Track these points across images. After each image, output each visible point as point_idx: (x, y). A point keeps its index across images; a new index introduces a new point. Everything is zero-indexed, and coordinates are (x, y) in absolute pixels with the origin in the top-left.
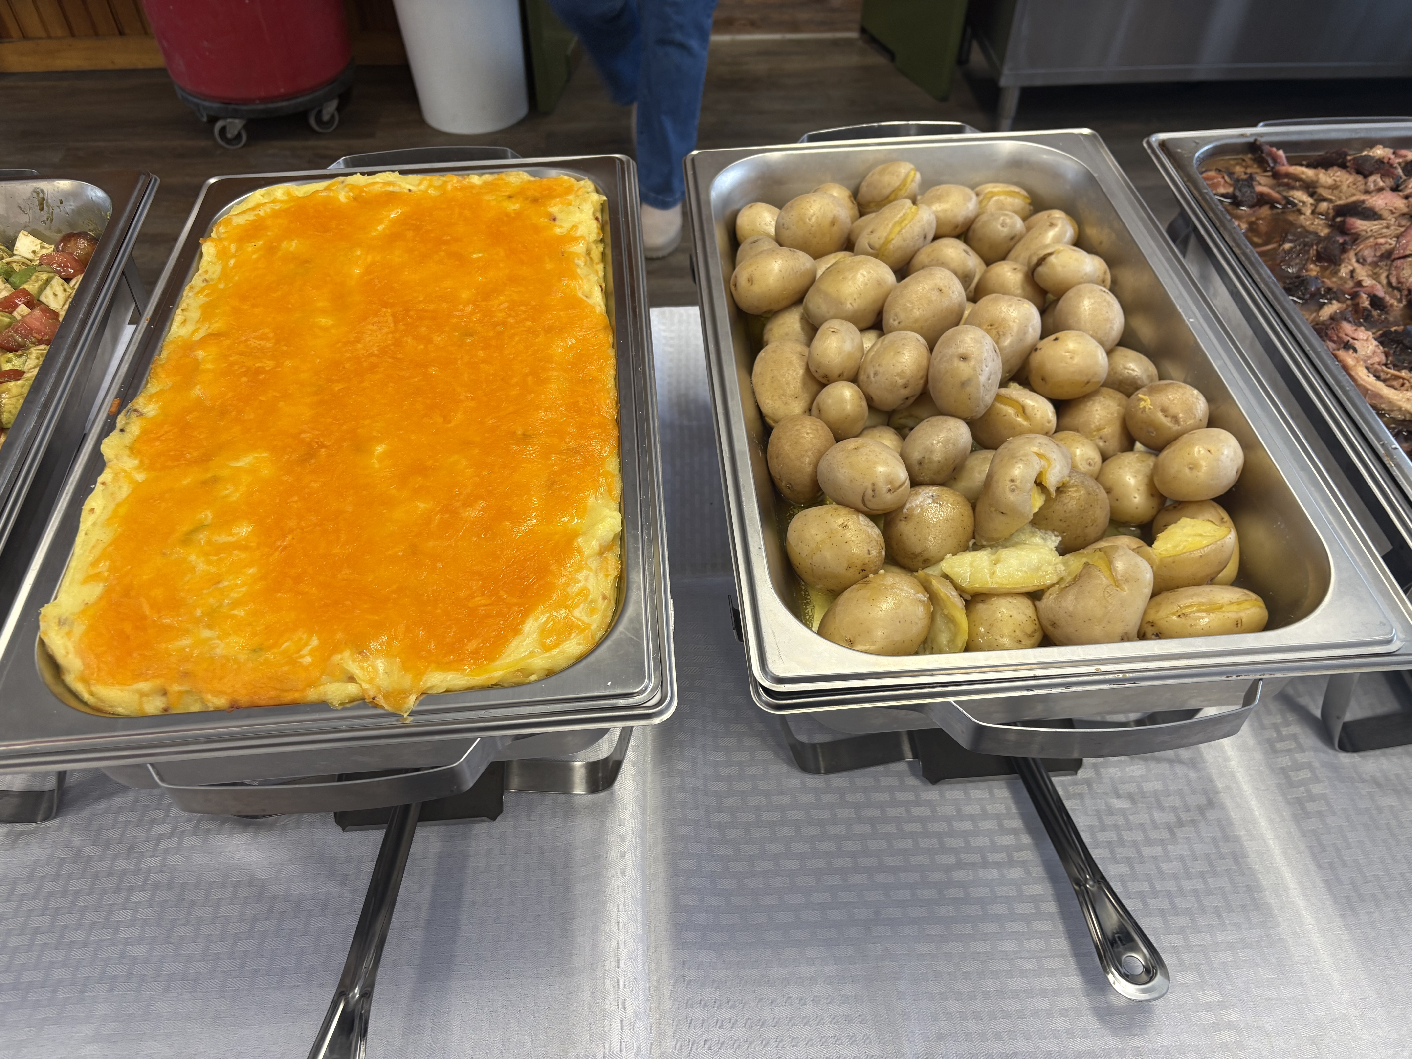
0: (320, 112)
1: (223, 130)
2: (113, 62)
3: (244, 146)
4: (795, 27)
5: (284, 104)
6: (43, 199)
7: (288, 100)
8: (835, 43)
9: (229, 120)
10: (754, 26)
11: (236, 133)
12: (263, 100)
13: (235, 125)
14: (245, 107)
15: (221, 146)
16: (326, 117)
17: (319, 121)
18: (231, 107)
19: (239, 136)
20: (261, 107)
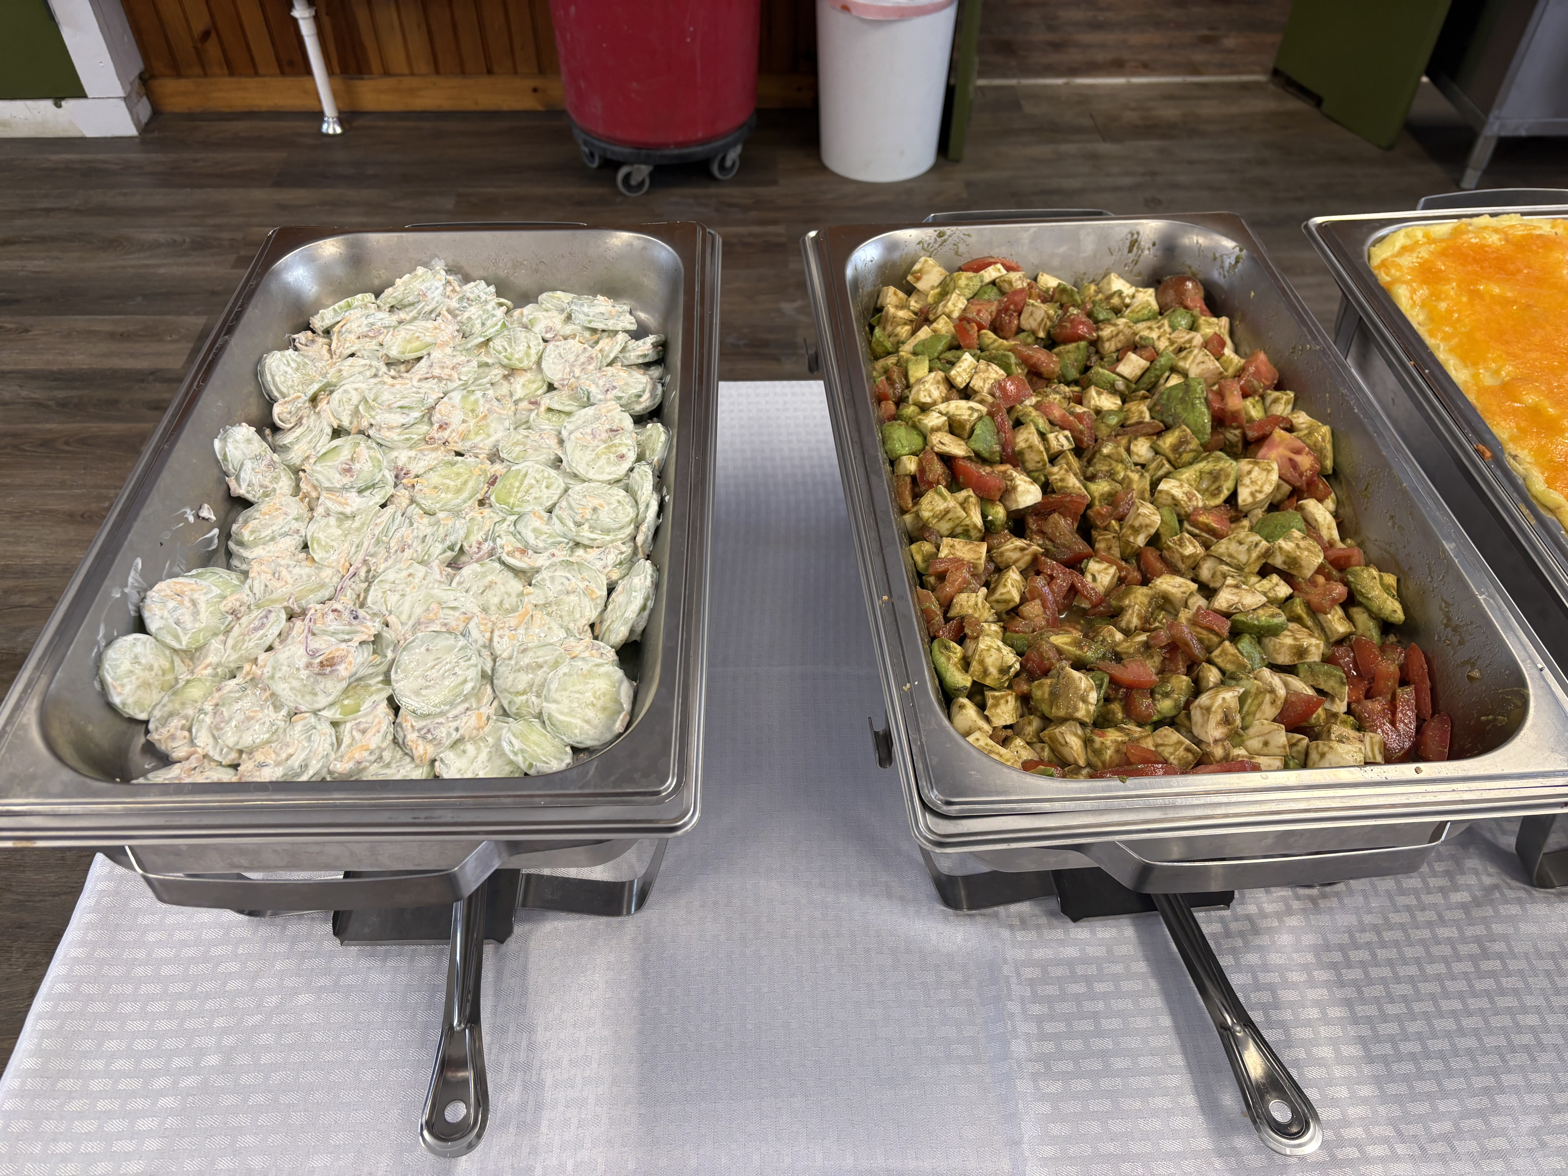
0: (723, 159)
1: (627, 177)
2: (477, 104)
3: (647, 193)
4: (1195, 70)
5: (699, 149)
6: (1136, 241)
7: (703, 144)
8: (1244, 87)
9: (636, 166)
10: (1146, 68)
11: (640, 179)
12: (679, 145)
13: (642, 172)
14: (658, 153)
15: (621, 194)
16: (728, 163)
17: (722, 167)
18: (644, 152)
19: (642, 183)
20: (676, 152)
